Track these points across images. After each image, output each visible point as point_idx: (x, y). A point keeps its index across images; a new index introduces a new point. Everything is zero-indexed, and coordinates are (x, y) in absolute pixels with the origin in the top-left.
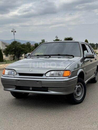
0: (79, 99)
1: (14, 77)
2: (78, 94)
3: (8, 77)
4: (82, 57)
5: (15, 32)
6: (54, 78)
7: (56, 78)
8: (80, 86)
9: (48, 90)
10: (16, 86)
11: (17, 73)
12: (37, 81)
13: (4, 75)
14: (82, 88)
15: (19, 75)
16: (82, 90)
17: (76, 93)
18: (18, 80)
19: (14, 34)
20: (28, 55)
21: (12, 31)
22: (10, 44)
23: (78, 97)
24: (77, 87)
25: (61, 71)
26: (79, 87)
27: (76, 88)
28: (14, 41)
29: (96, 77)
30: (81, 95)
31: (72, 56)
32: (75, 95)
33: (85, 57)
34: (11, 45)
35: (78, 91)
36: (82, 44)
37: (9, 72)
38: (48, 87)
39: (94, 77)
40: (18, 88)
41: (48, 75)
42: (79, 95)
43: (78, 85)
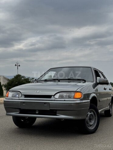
0: (92, 128)
1: (19, 99)
2: (90, 122)
3: (12, 99)
4: (95, 82)
5: (19, 66)
6: (64, 99)
7: (66, 99)
8: (92, 113)
9: (56, 114)
10: (20, 109)
11: (22, 95)
12: (45, 103)
13: (7, 98)
14: (95, 116)
15: (24, 97)
16: (95, 118)
17: (88, 121)
18: (24, 102)
19: (18, 68)
20: (34, 81)
21: (16, 65)
22: (13, 77)
23: (91, 126)
24: (89, 113)
25: (72, 93)
26: (91, 115)
27: (88, 116)
28: (17, 74)
29: (111, 110)
30: (94, 124)
31: (83, 80)
32: (87, 123)
33: (98, 82)
34: (13, 79)
35: (90, 119)
36: (94, 69)
37: (13, 95)
38: (56, 110)
39: (109, 109)
40: (22, 111)
41: (57, 96)
42: (92, 124)
43: (90, 112)
